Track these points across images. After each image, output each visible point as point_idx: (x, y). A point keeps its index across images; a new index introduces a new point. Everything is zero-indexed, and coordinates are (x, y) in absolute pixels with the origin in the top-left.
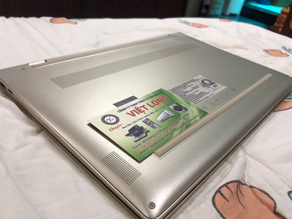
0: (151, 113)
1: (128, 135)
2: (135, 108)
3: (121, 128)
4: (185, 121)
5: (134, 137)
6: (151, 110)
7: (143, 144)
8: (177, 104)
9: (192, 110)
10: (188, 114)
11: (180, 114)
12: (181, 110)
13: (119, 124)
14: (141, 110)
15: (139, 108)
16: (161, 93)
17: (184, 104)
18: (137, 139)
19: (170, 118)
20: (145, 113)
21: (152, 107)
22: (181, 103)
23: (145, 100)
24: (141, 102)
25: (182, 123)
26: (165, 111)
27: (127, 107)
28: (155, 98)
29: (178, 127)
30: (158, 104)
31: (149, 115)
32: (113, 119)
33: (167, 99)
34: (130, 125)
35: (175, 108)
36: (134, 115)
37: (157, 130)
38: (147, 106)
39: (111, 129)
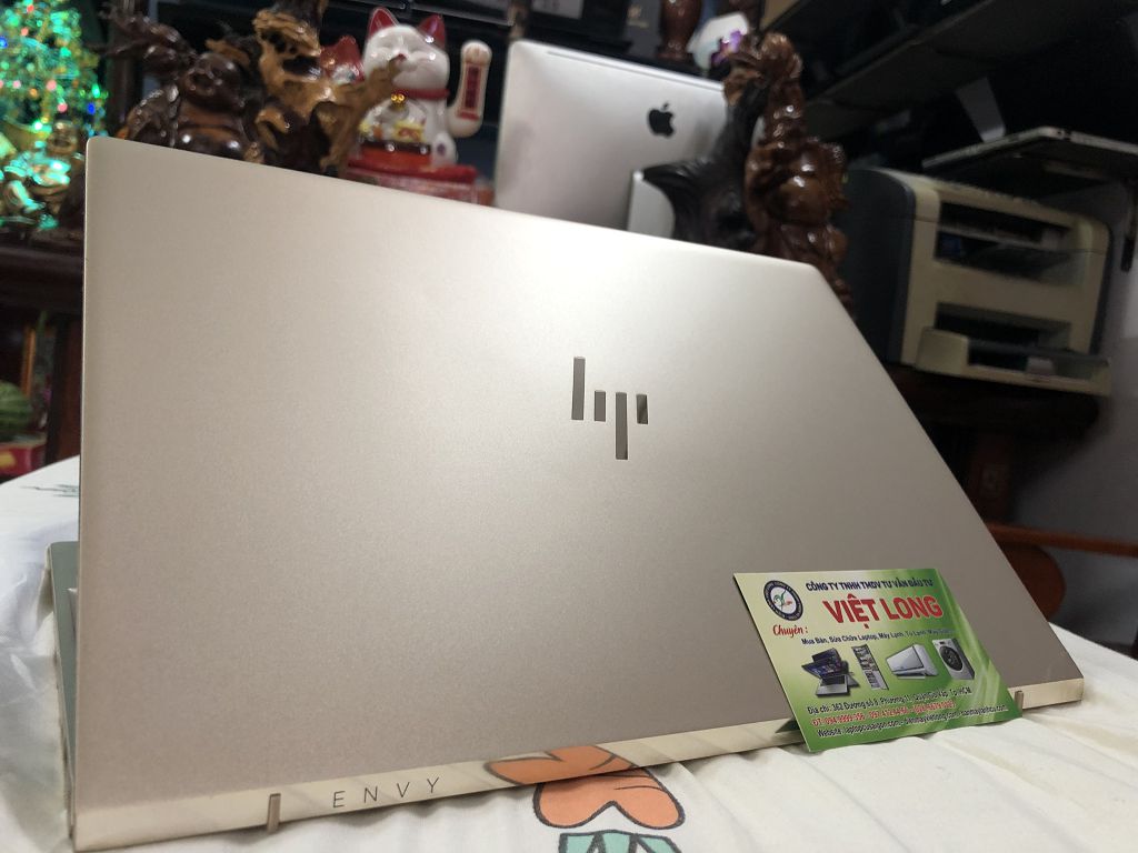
0: (881, 636)
1: (807, 668)
2: (850, 596)
3: (799, 637)
4: (953, 707)
5: (819, 681)
6: (883, 624)
7: (832, 713)
8: (955, 641)
9: (984, 683)
10: (969, 691)
11: (949, 678)
12: (957, 666)
13: (798, 623)
14: (861, 611)
15: (858, 603)
16: (930, 583)
17: (972, 652)
18: (824, 690)
19: (920, 674)
20: (866, 626)
21: (892, 617)
22: (968, 644)
23: (882, 585)
24: (869, 585)
25: (943, 708)
26: (916, 646)
27: (830, 584)
28: (908, 593)
29: (929, 712)
30: (909, 616)
31: (874, 637)
32: (789, 603)
33: (936, 611)
34: (823, 641)
35: (947, 652)
36: (840, 619)
37: (876, 692)
38: (878, 607)
39: (777, 630)
